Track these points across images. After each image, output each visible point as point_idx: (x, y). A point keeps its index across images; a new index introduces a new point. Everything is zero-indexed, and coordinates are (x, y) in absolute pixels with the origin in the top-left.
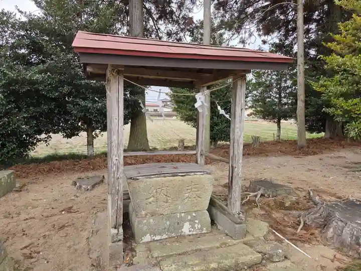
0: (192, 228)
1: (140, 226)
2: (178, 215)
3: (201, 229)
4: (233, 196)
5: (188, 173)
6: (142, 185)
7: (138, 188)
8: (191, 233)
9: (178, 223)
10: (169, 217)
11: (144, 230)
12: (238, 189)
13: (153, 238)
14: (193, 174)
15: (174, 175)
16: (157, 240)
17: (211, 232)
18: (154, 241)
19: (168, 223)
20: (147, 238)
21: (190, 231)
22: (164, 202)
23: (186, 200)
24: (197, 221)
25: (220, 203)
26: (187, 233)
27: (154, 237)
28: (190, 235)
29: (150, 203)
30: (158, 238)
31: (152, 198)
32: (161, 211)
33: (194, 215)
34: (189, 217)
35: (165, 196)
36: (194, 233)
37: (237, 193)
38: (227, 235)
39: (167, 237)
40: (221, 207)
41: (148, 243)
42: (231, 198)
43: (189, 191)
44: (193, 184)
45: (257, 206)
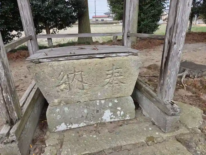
0: (114, 115)
1: (52, 115)
2: (98, 101)
3: (124, 115)
4: (165, 83)
5: (108, 54)
6: (47, 70)
7: (42, 73)
8: (112, 120)
9: (97, 111)
10: (87, 105)
11: (58, 119)
12: (174, 73)
13: (68, 127)
14: (114, 55)
15: (90, 56)
16: (74, 128)
17: (136, 118)
18: (70, 129)
19: (86, 111)
20: (63, 127)
21: (111, 118)
22: (80, 89)
23: (106, 87)
24: (119, 108)
25: (147, 88)
26: (109, 120)
27: (70, 126)
28: (111, 122)
29: (62, 90)
30: (75, 126)
31: (64, 85)
32: (77, 98)
33: (116, 101)
34: (110, 105)
35: (80, 83)
36: (116, 120)
37: (172, 78)
38: (154, 124)
39: (85, 125)
40: (148, 92)
41: (64, 131)
42: (163, 85)
43: (109, 76)
44: (114, 67)
45: (183, 88)
